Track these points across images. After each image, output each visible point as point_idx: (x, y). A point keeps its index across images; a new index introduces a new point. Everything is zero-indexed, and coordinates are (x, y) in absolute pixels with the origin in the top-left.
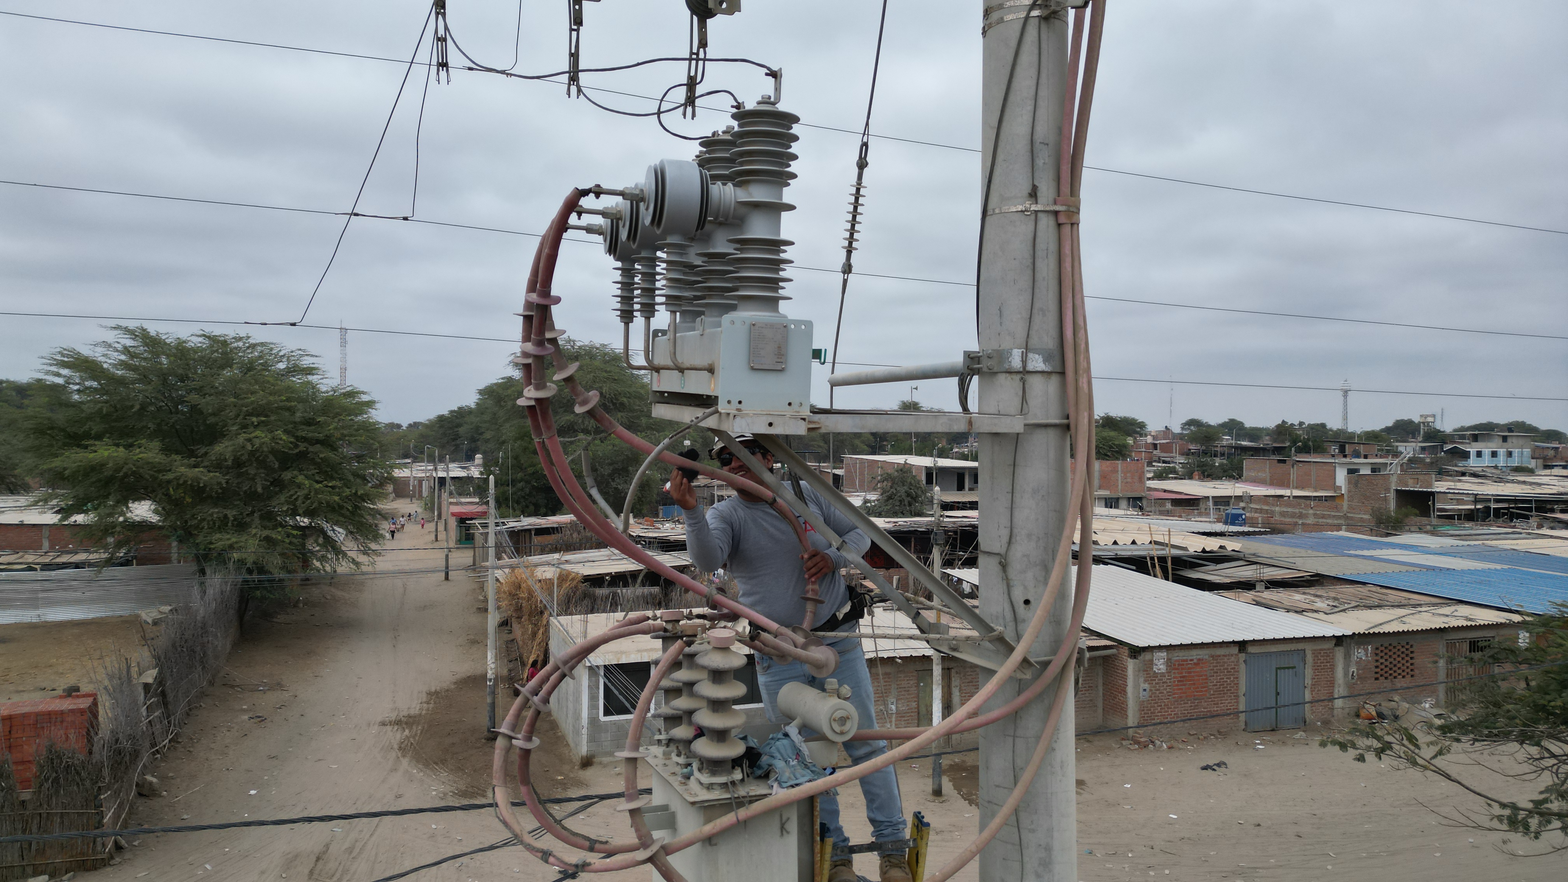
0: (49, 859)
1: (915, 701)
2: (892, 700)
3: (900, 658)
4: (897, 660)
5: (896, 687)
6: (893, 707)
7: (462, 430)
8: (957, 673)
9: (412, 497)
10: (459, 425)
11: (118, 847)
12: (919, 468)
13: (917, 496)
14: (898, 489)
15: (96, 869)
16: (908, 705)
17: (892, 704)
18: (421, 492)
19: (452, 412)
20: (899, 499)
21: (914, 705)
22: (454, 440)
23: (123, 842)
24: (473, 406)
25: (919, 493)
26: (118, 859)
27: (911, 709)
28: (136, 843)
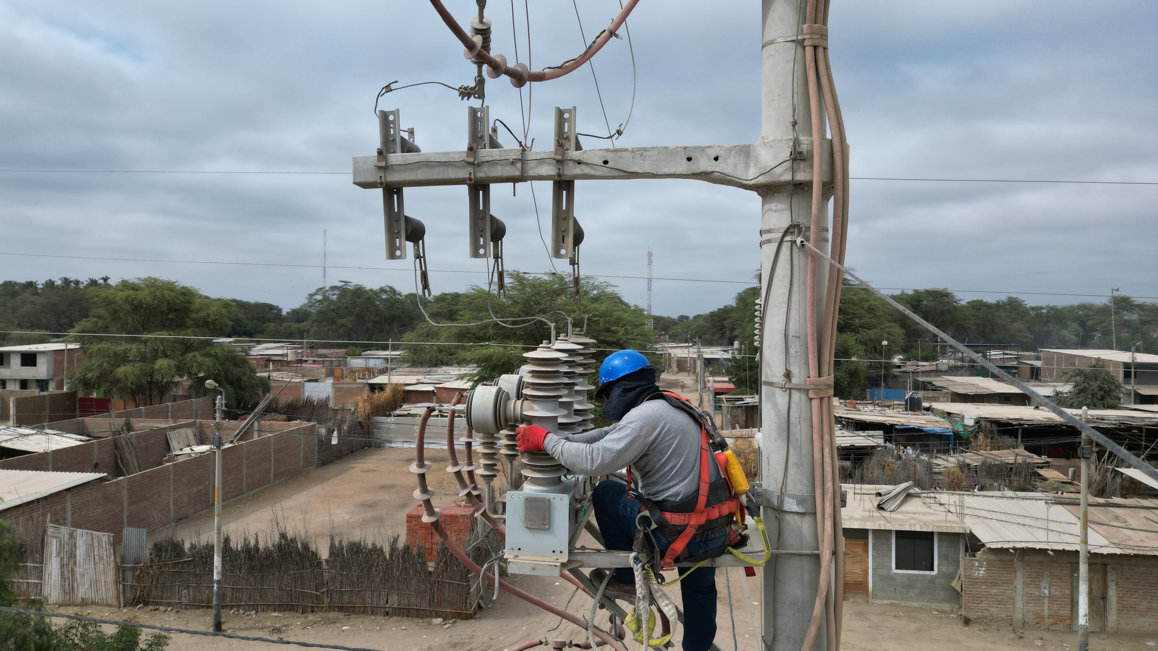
0: (443, 608)
1: (1068, 589)
2: (1045, 585)
3: (1052, 550)
4: (1049, 552)
5: (1049, 574)
6: (1046, 592)
7: (726, 323)
8: (1113, 569)
9: (689, 371)
10: (724, 319)
11: (480, 607)
12: (1116, 364)
13: (1110, 390)
14: (1091, 383)
15: (467, 619)
16: (1061, 592)
17: (1045, 588)
18: (695, 368)
19: (719, 309)
20: (1091, 392)
21: (1068, 592)
22: (721, 329)
23: (483, 605)
24: (734, 305)
25: (1113, 387)
26: (478, 615)
27: (1064, 595)
28: (490, 606)
